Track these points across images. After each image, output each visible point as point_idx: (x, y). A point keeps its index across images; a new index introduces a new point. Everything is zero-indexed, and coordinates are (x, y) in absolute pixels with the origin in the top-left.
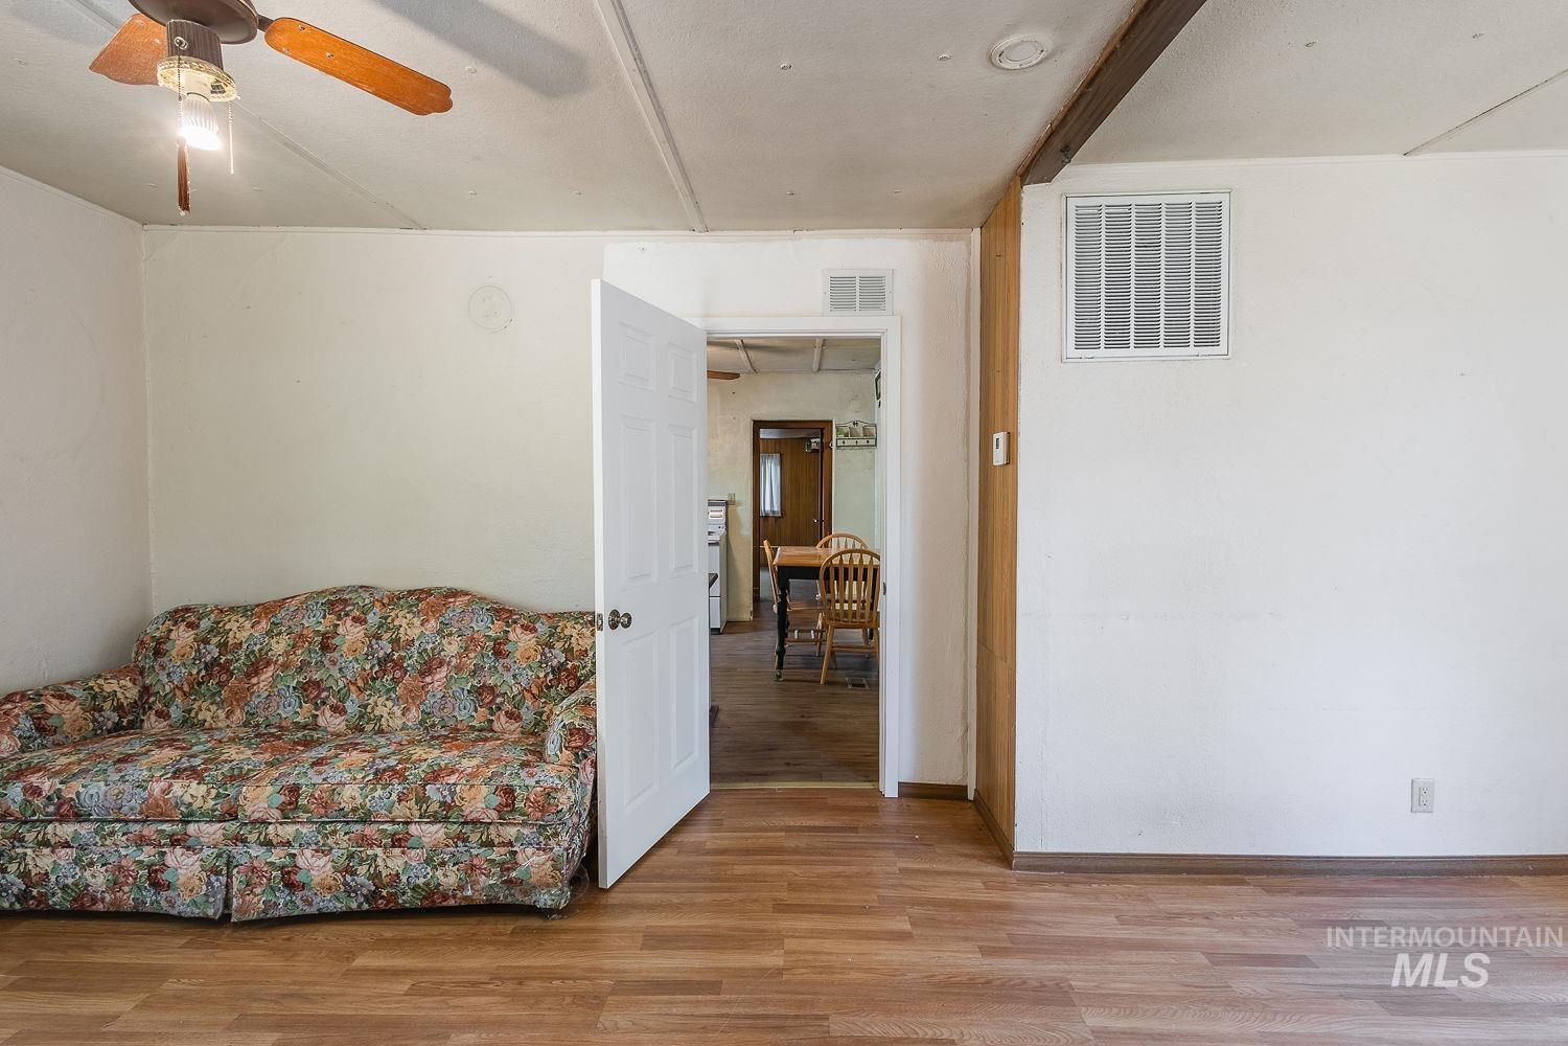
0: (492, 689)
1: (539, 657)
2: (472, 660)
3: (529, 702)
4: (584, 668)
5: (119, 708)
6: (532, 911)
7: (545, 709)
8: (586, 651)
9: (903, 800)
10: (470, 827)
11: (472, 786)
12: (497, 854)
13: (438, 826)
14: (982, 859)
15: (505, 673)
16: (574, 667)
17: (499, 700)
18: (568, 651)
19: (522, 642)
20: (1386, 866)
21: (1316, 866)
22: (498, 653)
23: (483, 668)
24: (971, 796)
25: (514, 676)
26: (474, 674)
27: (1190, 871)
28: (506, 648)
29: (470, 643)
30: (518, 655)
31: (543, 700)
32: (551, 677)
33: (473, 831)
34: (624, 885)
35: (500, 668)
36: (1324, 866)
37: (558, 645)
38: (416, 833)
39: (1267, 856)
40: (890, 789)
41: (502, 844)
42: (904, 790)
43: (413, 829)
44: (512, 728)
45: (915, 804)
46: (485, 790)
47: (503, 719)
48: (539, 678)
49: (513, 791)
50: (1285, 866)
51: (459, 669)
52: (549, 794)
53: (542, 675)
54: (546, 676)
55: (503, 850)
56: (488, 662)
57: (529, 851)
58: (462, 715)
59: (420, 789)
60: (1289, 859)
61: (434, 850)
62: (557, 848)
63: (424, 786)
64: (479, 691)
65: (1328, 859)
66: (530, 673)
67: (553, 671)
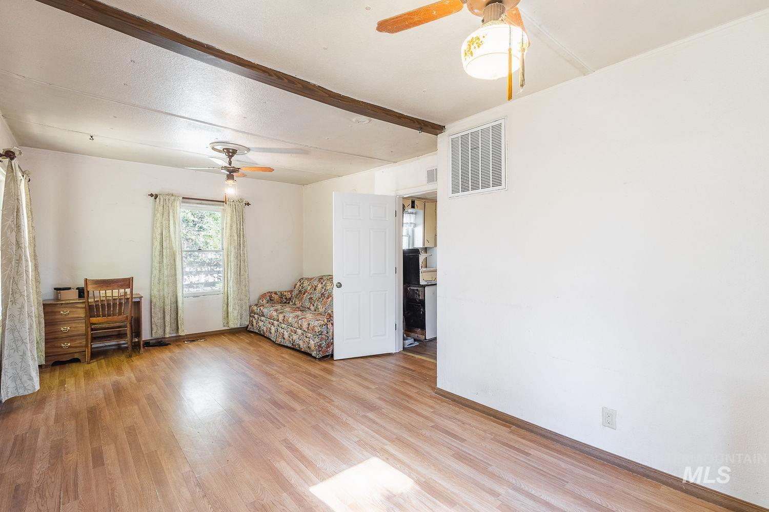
5: (286, 299)
6: (310, 355)
20: (587, 449)
21: (550, 435)
27: (495, 417)
34: (342, 362)
36: (553, 436)
39: (527, 422)
50: (535, 429)
60: (537, 427)
65: (556, 434)
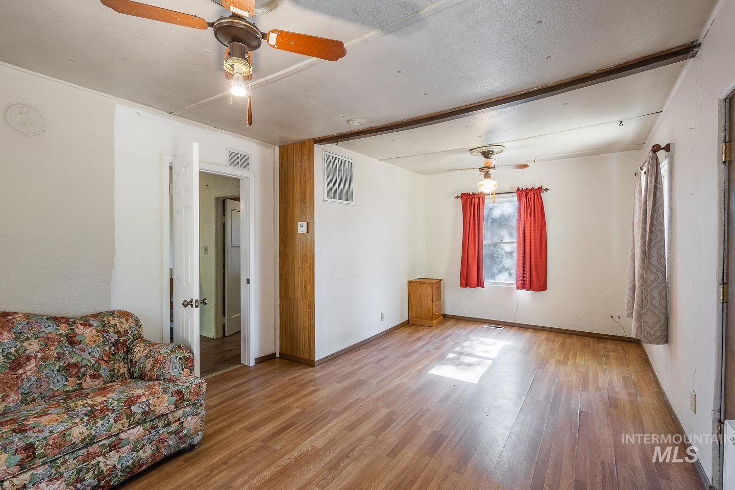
0: (76, 365)
1: (102, 339)
2: (53, 351)
3: (104, 366)
4: (129, 340)
7: (115, 367)
8: (127, 330)
9: (258, 365)
10: (157, 420)
11: (158, 398)
12: (172, 428)
13: (138, 428)
14: (304, 368)
15: (83, 354)
16: (124, 340)
17: (82, 370)
18: (118, 332)
19: (87, 334)
22: (72, 343)
23: (64, 354)
24: (277, 356)
25: (89, 354)
26: (58, 359)
28: (77, 339)
29: (47, 342)
30: (87, 341)
31: (112, 362)
32: (113, 348)
33: (159, 421)
35: (77, 351)
37: (111, 330)
38: (126, 437)
40: (252, 363)
41: (176, 421)
42: (257, 361)
43: (123, 436)
44: (97, 383)
45: (263, 364)
46: (166, 397)
47: (89, 380)
48: (106, 351)
49: (182, 391)
51: (45, 358)
52: (199, 386)
53: (107, 349)
54: (110, 348)
55: (176, 424)
56: (67, 349)
57: (189, 418)
58: (57, 387)
59: (127, 411)
61: (137, 441)
62: (202, 412)
63: (129, 408)
64: (67, 369)
66: (99, 350)
67: (113, 345)
